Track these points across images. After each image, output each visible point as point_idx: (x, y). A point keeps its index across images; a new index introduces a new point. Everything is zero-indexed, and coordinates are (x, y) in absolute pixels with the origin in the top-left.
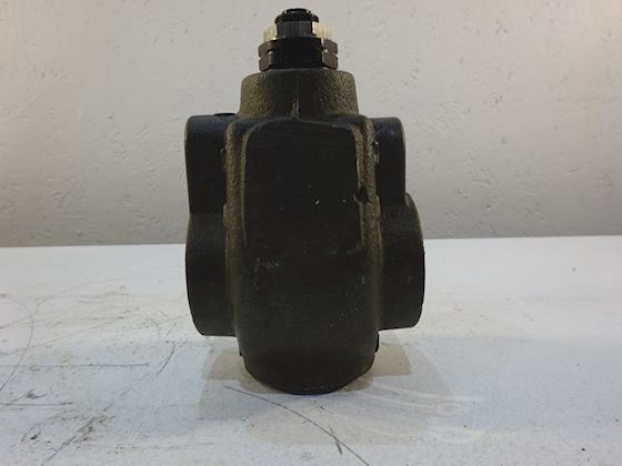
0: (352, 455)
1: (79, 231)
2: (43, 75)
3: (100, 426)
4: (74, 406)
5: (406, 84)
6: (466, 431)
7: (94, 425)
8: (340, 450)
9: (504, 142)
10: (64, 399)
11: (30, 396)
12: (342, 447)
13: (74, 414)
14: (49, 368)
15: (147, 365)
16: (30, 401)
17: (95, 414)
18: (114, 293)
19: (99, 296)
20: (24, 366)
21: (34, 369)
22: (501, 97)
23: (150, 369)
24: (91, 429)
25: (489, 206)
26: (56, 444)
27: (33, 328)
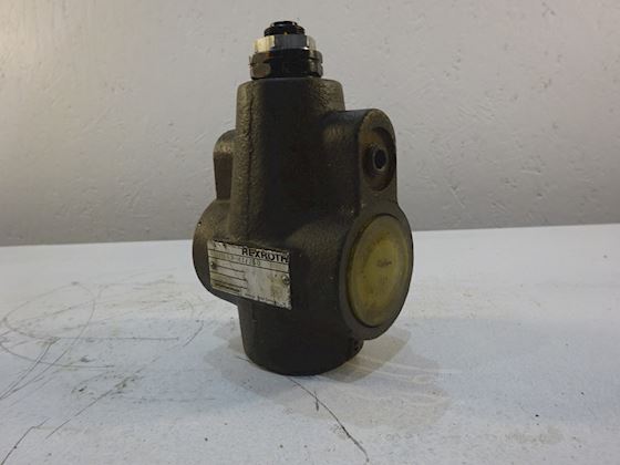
0: (327, 412)
1: (147, 228)
2: (113, 90)
3: (132, 384)
4: (114, 369)
5: (448, 75)
6: (433, 397)
7: (128, 383)
8: (318, 407)
9: (555, 127)
10: (108, 364)
11: (84, 360)
12: (320, 406)
13: (113, 374)
14: (101, 340)
15: (177, 339)
16: (84, 364)
17: (128, 375)
18: (163, 281)
19: (149, 284)
20: (82, 339)
21: (90, 340)
22: (550, 81)
23: (179, 342)
24: (124, 386)
25: (540, 195)
26: (97, 395)
27: (94, 309)
